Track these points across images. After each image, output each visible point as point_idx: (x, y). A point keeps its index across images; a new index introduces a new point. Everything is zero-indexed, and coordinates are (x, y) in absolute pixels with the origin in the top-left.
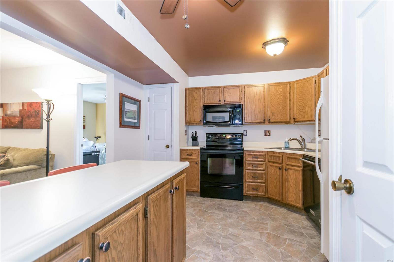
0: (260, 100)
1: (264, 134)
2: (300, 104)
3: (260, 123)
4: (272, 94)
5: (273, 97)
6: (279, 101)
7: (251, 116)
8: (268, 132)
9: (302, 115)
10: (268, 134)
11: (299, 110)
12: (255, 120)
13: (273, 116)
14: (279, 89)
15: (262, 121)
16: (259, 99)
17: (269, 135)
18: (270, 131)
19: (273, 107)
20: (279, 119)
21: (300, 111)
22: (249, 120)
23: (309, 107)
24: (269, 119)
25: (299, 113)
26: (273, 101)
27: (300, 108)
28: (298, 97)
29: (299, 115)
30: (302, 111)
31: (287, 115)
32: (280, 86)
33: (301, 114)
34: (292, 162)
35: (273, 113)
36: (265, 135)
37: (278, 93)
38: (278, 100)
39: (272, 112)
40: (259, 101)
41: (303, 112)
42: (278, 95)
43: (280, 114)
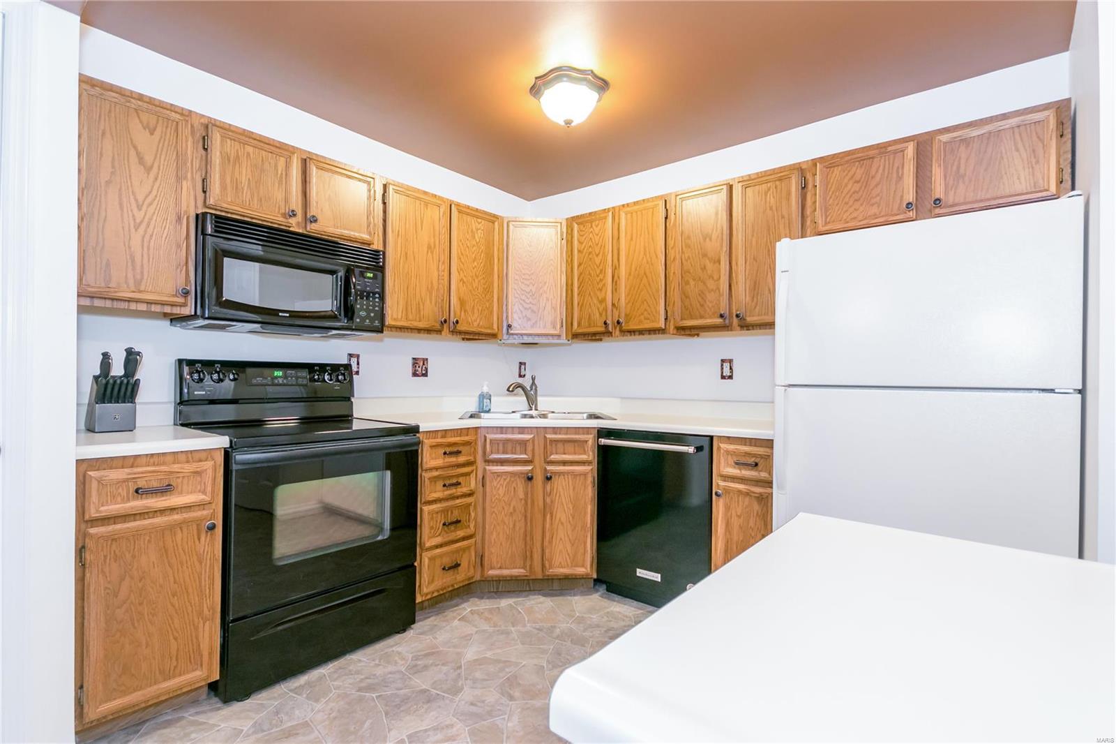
0: (432, 253)
1: (410, 370)
2: (523, 287)
3: (428, 331)
4: (461, 241)
5: (463, 252)
6: (475, 266)
7: (407, 302)
8: (422, 364)
9: (529, 319)
10: (420, 368)
11: (521, 304)
12: (418, 319)
13: (463, 313)
14: (477, 230)
15: (438, 326)
16: (429, 247)
17: (424, 372)
18: (427, 359)
19: (464, 282)
20: (476, 324)
21: (523, 306)
22: (400, 317)
23: (548, 299)
24: (457, 322)
25: (522, 312)
26: (463, 264)
27: (523, 297)
28: (520, 266)
29: (520, 319)
30: (530, 308)
31: (492, 312)
32: (480, 220)
33: (526, 316)
34: (564, 454)
35: (462, 302)
36: (415, 374)
37: (474, 243)
38: (476, 263)
39: (460, 299)
40: (429, 254)
41: (533, 311)
42: (474, 248)
43: (478, 310)
